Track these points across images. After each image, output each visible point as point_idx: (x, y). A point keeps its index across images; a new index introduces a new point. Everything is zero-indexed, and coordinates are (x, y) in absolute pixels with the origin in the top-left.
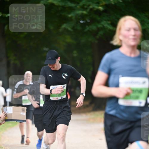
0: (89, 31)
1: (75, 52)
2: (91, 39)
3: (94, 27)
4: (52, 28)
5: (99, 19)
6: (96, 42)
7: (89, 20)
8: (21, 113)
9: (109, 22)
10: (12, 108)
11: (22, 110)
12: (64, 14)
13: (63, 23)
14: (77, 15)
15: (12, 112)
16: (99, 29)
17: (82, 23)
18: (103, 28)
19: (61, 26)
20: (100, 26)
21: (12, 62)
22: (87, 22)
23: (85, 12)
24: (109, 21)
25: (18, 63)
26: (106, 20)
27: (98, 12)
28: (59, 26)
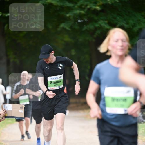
0: (86, 30)
1: (73, 50)
2: (89, 38)
3: (91, 27)
4: (50, 27)
5: (96, 18)
6: (94, 40)
7: (86, 20)
8: (20, 111)
9: (106, 22)
10: (11, 105)
11: (20, 107)
12: (62, 13)
13: (62, 22)
14: (75, 14)
15: (11, 109)
16: (96, 29)
17: (80, 23)
18: (101, 27)
19: (59, 25)
20: (97, 25)
21: (12, 60)
22: (84, 21)
23: (82, 12)
24: (106, 20)
25: (17, 61)
26: (103, 20)
27: (95, 12)
28: (58, 26)
